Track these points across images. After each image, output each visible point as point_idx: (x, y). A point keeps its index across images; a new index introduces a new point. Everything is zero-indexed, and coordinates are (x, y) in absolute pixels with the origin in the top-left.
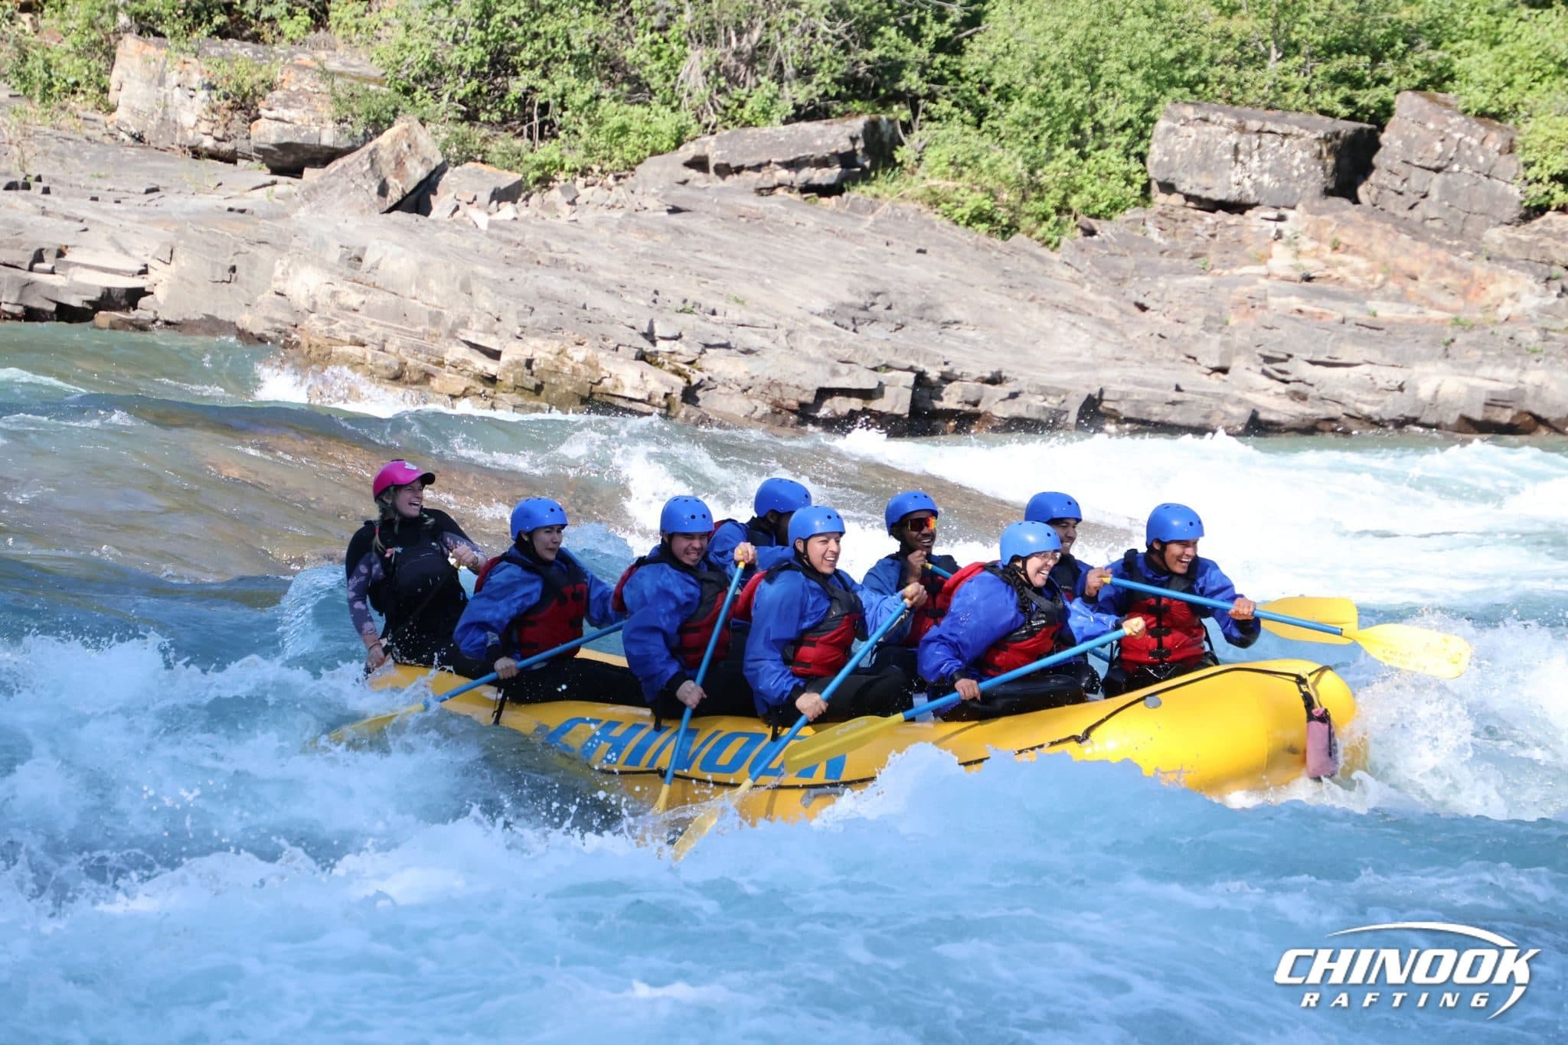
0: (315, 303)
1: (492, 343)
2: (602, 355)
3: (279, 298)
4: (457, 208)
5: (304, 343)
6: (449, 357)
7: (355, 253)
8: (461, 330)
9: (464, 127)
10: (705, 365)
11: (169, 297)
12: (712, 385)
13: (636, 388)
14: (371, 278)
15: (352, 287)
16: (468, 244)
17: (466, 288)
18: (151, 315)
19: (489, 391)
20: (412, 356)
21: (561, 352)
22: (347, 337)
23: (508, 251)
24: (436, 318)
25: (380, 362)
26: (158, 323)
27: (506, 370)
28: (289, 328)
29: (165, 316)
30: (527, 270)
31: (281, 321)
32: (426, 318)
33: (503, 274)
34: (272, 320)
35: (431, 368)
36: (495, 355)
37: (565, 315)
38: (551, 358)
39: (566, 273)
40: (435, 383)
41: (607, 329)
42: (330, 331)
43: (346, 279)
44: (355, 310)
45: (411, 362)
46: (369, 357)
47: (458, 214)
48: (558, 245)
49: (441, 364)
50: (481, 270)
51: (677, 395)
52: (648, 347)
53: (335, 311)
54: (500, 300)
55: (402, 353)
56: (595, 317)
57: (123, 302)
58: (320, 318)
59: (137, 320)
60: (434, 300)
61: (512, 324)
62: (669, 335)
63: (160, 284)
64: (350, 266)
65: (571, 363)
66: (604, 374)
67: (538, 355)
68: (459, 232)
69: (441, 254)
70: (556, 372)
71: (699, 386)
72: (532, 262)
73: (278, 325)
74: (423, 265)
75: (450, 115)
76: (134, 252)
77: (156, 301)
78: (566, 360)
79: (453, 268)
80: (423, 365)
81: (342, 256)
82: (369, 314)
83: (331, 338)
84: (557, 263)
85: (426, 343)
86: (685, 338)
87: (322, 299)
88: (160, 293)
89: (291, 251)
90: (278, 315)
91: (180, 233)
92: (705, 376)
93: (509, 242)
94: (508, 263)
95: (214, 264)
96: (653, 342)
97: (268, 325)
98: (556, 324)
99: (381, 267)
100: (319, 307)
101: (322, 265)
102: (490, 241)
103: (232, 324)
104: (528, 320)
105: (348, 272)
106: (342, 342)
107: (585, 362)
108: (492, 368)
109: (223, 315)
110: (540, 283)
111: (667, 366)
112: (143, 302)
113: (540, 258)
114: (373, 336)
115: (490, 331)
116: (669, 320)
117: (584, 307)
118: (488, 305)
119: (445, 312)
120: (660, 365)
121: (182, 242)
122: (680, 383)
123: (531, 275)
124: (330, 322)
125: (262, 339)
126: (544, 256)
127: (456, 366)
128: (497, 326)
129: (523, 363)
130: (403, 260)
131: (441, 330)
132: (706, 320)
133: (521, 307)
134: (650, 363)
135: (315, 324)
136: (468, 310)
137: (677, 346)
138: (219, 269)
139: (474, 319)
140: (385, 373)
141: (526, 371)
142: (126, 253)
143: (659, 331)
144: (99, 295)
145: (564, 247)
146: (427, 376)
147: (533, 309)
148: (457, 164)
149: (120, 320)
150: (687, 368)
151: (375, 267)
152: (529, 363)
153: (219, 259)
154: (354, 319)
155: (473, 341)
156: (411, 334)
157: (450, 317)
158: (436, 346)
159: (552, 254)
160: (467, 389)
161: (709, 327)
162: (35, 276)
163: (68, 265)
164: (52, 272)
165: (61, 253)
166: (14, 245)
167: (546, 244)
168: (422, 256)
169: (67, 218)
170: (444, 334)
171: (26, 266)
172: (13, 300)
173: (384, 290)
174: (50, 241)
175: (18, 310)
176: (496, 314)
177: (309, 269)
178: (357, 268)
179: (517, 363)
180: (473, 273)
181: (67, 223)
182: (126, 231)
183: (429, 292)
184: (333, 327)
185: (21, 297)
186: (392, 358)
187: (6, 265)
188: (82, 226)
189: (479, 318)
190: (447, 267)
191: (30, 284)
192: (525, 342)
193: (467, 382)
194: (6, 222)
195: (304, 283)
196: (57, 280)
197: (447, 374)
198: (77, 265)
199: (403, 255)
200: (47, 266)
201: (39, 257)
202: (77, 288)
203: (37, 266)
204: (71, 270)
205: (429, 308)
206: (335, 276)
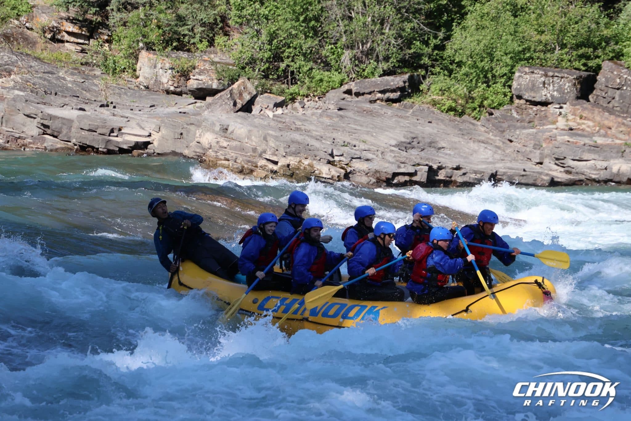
0: (211, 146)
1: (275, 159)
2: (315, 162)
3: (198, 144)
4: (262, 110)
5: (207, 159)
6: (259, 164)
7: (225, 127)
8: (264, 154)
9: (264, 80)
10: (352, 165)
11: (159, 144)
12: (354, 172)
13: (327, 174)
14: (231, 136)
15: (224, 140)
16: (266, 123)
18: (152, 151)
19: (274, 176)
20: (246, 164)
21: (300, 161)
22: (223, 158)
23: (280, 125)
24: (254, 150)
25: (235, 166)
26: (155, 154)
27: (280, 168)
28: (202, 155)
29: (157, 151)
30: (287, 132)
31: (199, 152)
32: (251, 150)
33: (278, 134)
34: (196, 152)
35: (253, 168)
36: (276, 163)
37: (301, 148)
38: (296, 164)
39: (301, 133)
40: (255, 173)
41: (316, 153)
42: (217, 156)
43: (222, 137)
44: (226, 148)
45: (246, 166)
46: (231, 165)
47: (262, 112)
48: (298, 123)
49: (256, 166)
50: (271, 132)
51: (342, 176)
52: (331, 159)
53: (218, 148)
54: (277, 143)
55: (243, 163)
56: (312, 148)
57: (142, 147)
58: (213, 151)
59: (147, 153)
60: (254, 144)
61: (282, 152)
62: (339, 154)
63: (155, 140)
64: (224, 132)
65: (303, 165)
66: (315, 169)
67: (291, 163)
68: (262, 119)
69: (256, 127)
70: (298, 169)
71: (350, 173)
72: (289, 129)
73: (198, 154)
74: (250, 131)
75: (259, 76)
76: (146, 129)
77: (154, 146)
79: (260, 132)
80: (250, 167)
81: (220, 128)
82: (230, 149)
83: (217, 158)
84: (298, 129)
85: (251, 159)
86: (345, 155)
87: (214, 144)
88: (156, 143)
89: (202, 127)
90: (198, 150)
91: (163, 122)
92: (352, 169)
93: (280, 122)
94: (280, 129)
95: (175, 132)
96: (333, 157)
97: (194, 154)
98: (298, 151)
99: (235, 132)
100: (213, 147)
101: (214, 132)
102: (274, 122)
103: (181, 153)
104: (288, 150)
105: (223, 134)
106: (221, 160)
107: (309, 165)
108: (275, 168)
109: (178, 151)
110: (292, 136)
111: (338, 166)
112: (149, 146)
114: (232, 157)
115: (274, 154)
116: (338, 149)
117: (308, 145)
118: (273, 145)
119: (258, 148)
120: (336, 166)
121: (163, 124)
122: (343, 171)
123: (289, 133)
124: (216, 152)
125: (192, 159)
126: (293, 127)
127: (263, 167)
128: (277, 152)
129: (286, 166)
130: (242, 129)
131: (256, 154)
132: (352, 149)
133: (285, 145)
134: (332, 165)
135: (211, 153)
136: (266, 147)
137: (342, 158)
138: (176, 134)
139: (268, 150)
140: (237, 170)
141: (287, 168)
142: (143, 129)
143: (335, 153)
144: (134, 144)
145: (300, 123)
146: (252, 171)
147: (289, 146)
148: (261, 94)
149: (141, 153)
150: (346, 166)
151: (232, 132)
152: (288, 166)
153: (177, 130)
154: (225, 151)
155: (268, 158)
156: (246, 156)
157: (260, 149)
158: (255, 160)
159: (296, 126)
160: (266, 175)
161: (353, 151)
162: (111, 138)
163: (123, 133)
164: (117, 136)
165: (120, 130)
166: (103, 127)
167: (294, 123)
168: (249, 128)
169: (122, 117)
170: (258, 156)
171: (108, 134)
172: (103, 147)
173: (236, 140)
174: (116, 125)
175: (105, 150)
176: (276, 148)
177: (209, 133)
178: (226, 133)
179: (284, 166)
180: (268, 134)
181: (122, 119)
182: (143, 121)
183: (252, 140)
184: (218, 154)
185: (106, 146)
186: (239, 165)
187: (100, 134)
188: (127, 120)
189: (270, 150)
190: (258, 131)
191: (109, 141)
192: (287, 158)
193: (266, 173)
194: (100, 119)
195: (207, 138)
196: (119, 139)
197: (259, 170)
198: (126, 133)
199: (242, 128)
200: (115, 134)
201: (112, 131)
202: (126, 142)
203: (112, 134)
204: (124, 135)
205: (252, 147)
206: (218, 136)
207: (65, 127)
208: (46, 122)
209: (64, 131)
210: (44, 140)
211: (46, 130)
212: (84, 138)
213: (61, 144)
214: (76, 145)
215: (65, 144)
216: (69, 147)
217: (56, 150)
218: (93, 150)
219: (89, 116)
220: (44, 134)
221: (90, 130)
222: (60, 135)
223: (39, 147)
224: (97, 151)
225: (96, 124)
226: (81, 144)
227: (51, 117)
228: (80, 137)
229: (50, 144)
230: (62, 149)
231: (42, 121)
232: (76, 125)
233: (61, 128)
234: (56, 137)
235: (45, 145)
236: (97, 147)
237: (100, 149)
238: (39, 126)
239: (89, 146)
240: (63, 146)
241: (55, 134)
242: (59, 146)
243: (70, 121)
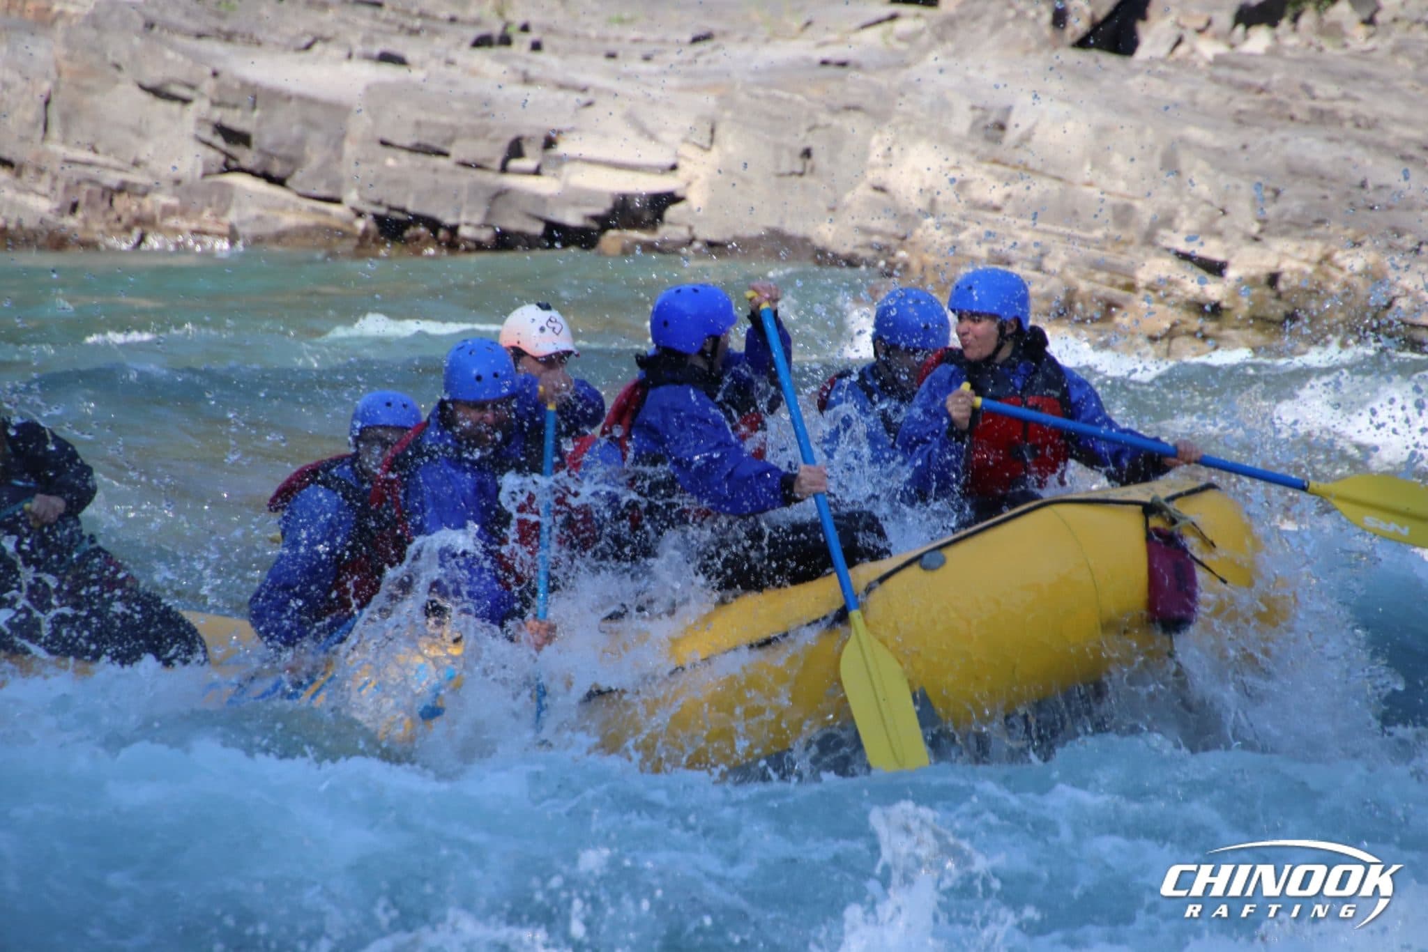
0: (933, 202)
1: (1212, 250)
2: (1392, 260)
3: (879, 195)
4: (1180, 41)
5: (918, 263)
6: (1143, 276)
7: (992, 118)
8: (1163, 232)
14: (1022, 155)
15: (990, 172)
16: (1177, 94)
17: (1170, 165)
18: (683, 233)
19: (1210, 327)
20: (1088, 277)
21: (1327, 258)
23: (1242, 102)
24: (1124, 214)
26: (697, 245)
27: (1235, 293)
28: (894, 242)
29: (707, 232)
30: (1271, 130)
31: (880, 233)
32: (1107, 214)
33: (1227, 139)
34: (867, 231)
35: (1117, 293)
36: (1215, 269)
37: (1332, 198)
38: (1309, 269)
39: (1335, 131)
40: (1122, 319)
41: (1398, 217)
42: (955, 243)
43: (981, 159)
44: (997, 209)
45: (1084, 286)
47: (1183, 50)
48: (1326, 89)
49: (1131, 287)
50: (1195, 133)
53: (963, 212)
54: (1223, 180)
55: (1071, 274)
56: (1380, 199)
57: (644, 215)
58: (940, 224)
59: (663, 242)
60: (1121, 186)
61: (1244, 217)
63: (696, 184)
64: (988, 138)
65: (1340, 276)
66: (1396, 291)
67: (1288, 265)
69: (1129, 111)
70: (1316, 291)
72: (1281, 117)
73: (876, 239)
74: (1102, 131)
76: (664, 136)
77: (690, 210)
78: (1333, 271)
79: (1149, 132)
80: (1104, 290)
81: (975, 124)
82: (1018, 214)
83: (959, 256)
84: (1321, 117)
85: (1109, 255)
87: (947, 194)
88: (696, 198)
89: (896, 119)
90: (876, 224)
91: (726, 101)
93: (1245, 87)
94: (1240, 119)
95: (778, 147)
97: (861, 239)
98: (1315, 216)
99: (1036, 138)
100: (941, 208)
101: (943, 138)
102: (1215, 87)
103: (805, 240)
104: (1271, 211)
105: (984, 148)
107: (1365, 274)
108: (1214, 290)
109: (794, 227)
110: (1290, 149)
112: (672, 212)
113: (1295, 110)
114: (1025, 248)
115: (1209, 231)
117: (1363, 185)
118: (1203, 189)
119: (1138, 204)
121: (728, 114)
123: (1275, 138)
124: (956, 229)
125: (851, 262)
126: (1301, 107)
127: (1157, 290)
128: (1221, 223)
129: (1263, 280)
130: (1070, 125)
131: (1131, 233)
133: (1259, 190)
135: (931, 233)
136: (1175, 200)
138: (785, 154)
139: (1184, 212)
141: (1268, 292)
142: (652, 137)
144: (608, 205)
145: (1332, 90)
146: (1109, 307)
147: (1277, 193)
149: (638, 242)
151: (1025, 139)
152: (1273, 279)
153: (786, 139)
155: (1183, 247)
156: (1085, 242)
157: (1145, 211)
158: (1124, 260)
159: (1316, 104)
160: (1174, 325)
162: (511, 181)
163: (561, 160)
164: (537, 172)
165: (549, 143)
166: (479, 133)
167: (1307, 89)
168: (1099, 117)
169: (562, 86)
170: (1138, 240)
171: (497, 164)
172: (478, 219)
173: (1042, 173)
174: (532, 124)
175: (485, 235)
176: (1218, 204)
177: (923, 146)
178: (997, 140)
179: (1253, 281)
180: (1184, 141)
181: (560, 95)
182: (654, 102)
183: (1111, 172)
184: (963, 236)
185: (489, 214)
186: (1054, 282)
187: (465, 164)
188: (584, 98)
189: (1192, 210)
190: (1140, 131)
191: (501, 194)
192: (1265, 246)
193: (1174, 314)
194: (465, 97)
195: (914, 171)
196: (544, 185)
197: (1139, 302)
198: (574, 160)
199: (1068, 117)
200: (528, 163)
201: (516, 149)
202: (575, 198)
203: (514, 164)
204: (567, 168)
205: (1110, 200)
206: (964, 157)
207: (316, 137)
208: (235, 120)
209: (315, 157)
210: (226, 197)
211: (235, 150)
212: (395, 182)
213: (298, 210)
214: (360, 214)
215: (315, 211)
216: (335, 223)
217: (280, 237)
218: (435, 233)
219: (418, 88)
220: (228, 169)
221: (420, 149)
222: (298, 175)
223: (209, 227)
224: (451, 240)
225: (444, 119)
226: (382, 211)
227: (257, 96)
228: (378, 178)
229: (253, 211)
230: (305, 233)
231: (217, 115)
232: (359, 125)
233: (301, 142)
234: (279, 182)
235: (232, 217)
236: (449, 220)
237: (465, 232)
238: (207, 134)
239: (418, 219)
240: (309, 221)
241: (277, 169)
242: (289, 220)
243: (337, 111)
